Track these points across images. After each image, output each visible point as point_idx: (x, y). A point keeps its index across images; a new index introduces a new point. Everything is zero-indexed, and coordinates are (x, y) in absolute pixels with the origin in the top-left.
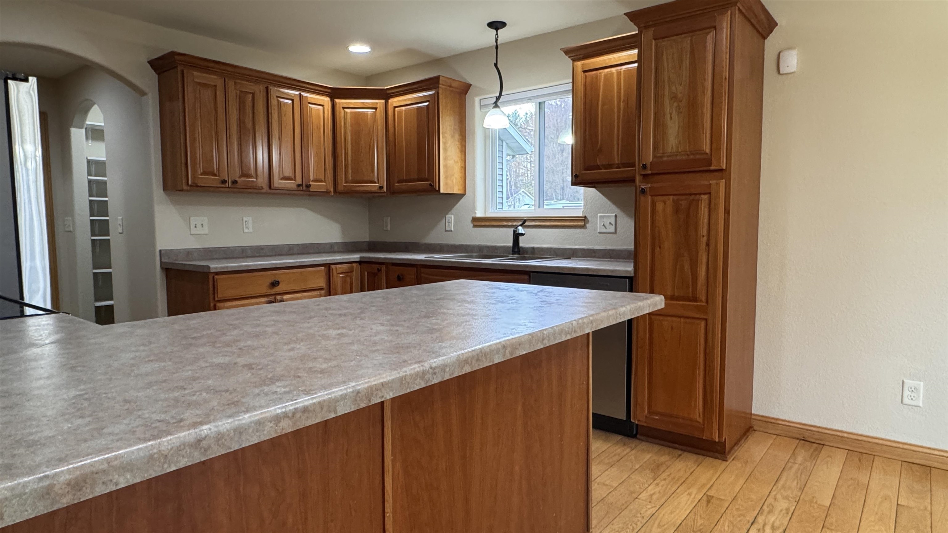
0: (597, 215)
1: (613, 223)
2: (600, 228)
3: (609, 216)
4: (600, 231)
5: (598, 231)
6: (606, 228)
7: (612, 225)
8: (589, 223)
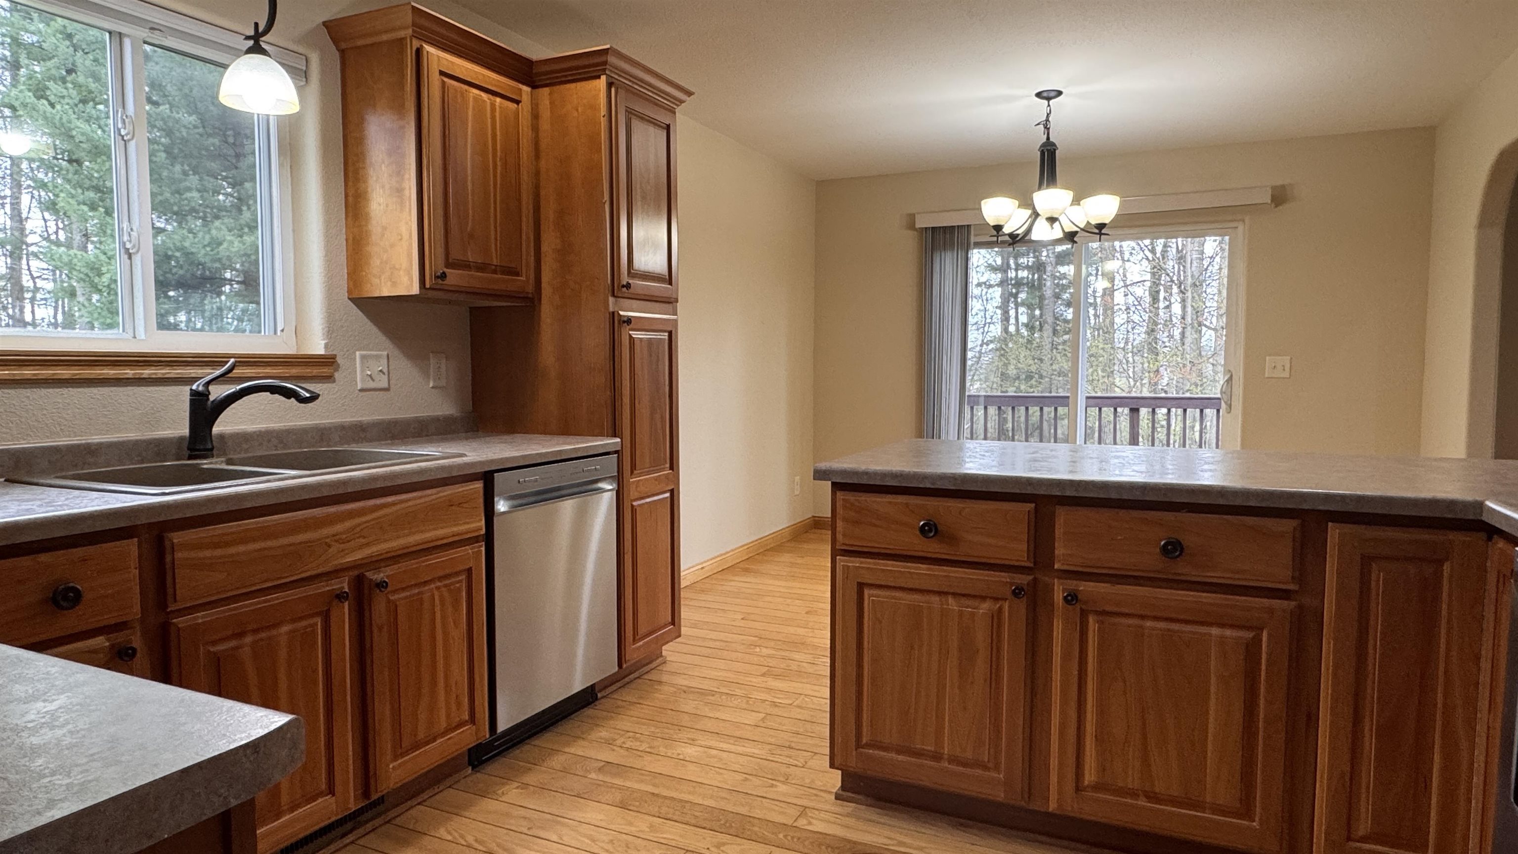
0: (354, 353)
1: (385, 370)
2: (363, 380)
3: (378, 357)
4: (365, 387)
5: (359, 388)
6: (373, 380)
7: (384, 373)
8: (340, 372)
